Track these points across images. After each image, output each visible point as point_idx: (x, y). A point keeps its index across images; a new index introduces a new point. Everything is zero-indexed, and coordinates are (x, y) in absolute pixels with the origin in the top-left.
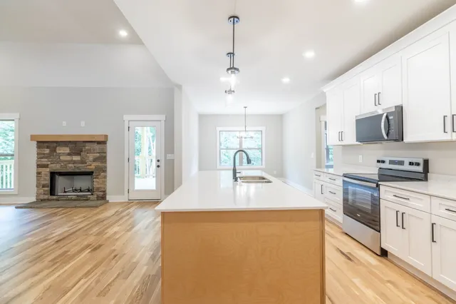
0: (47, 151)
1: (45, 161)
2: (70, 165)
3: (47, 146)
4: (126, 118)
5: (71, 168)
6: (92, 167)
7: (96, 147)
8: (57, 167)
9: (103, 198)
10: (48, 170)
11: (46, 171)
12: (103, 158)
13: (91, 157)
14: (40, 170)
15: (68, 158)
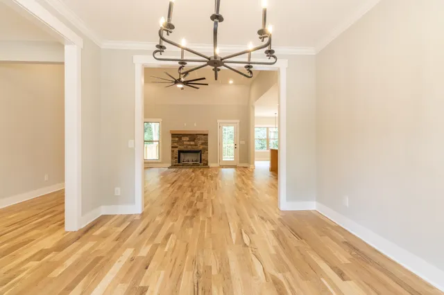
0: (177, 139)
1: (176, 144)
3: (177, 137)
4: (219, 121)
5: (189, 148)
6: (201, 147)
7: (203, 137)
8: (182, 148)
9: (207, 164)
10: (177, 149)
11: (176, 150)
12: (206, 143)
13: (200, 142)
14: (173, 149)
15: (189, 143)
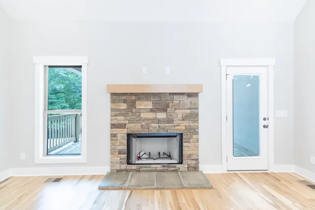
0: (124, 106)
1: (121, 119)
2: (154, 125)
3: (124, 100)
5: (154, 128)
6: (183, 126)
7: (186, 101)
8: (136, 128)
9: (196, 168)
11: (122, 133)
12: (193, 116)
13: (180, 113)
14: (116, 131)
15: (151, 115)
